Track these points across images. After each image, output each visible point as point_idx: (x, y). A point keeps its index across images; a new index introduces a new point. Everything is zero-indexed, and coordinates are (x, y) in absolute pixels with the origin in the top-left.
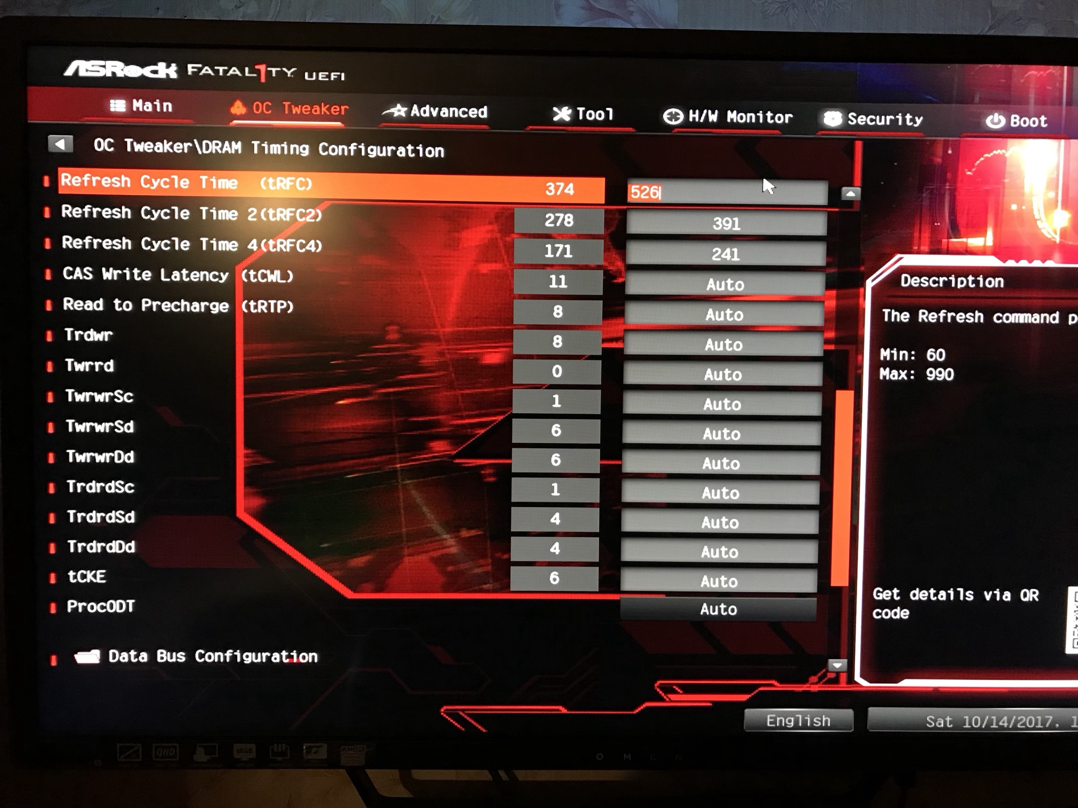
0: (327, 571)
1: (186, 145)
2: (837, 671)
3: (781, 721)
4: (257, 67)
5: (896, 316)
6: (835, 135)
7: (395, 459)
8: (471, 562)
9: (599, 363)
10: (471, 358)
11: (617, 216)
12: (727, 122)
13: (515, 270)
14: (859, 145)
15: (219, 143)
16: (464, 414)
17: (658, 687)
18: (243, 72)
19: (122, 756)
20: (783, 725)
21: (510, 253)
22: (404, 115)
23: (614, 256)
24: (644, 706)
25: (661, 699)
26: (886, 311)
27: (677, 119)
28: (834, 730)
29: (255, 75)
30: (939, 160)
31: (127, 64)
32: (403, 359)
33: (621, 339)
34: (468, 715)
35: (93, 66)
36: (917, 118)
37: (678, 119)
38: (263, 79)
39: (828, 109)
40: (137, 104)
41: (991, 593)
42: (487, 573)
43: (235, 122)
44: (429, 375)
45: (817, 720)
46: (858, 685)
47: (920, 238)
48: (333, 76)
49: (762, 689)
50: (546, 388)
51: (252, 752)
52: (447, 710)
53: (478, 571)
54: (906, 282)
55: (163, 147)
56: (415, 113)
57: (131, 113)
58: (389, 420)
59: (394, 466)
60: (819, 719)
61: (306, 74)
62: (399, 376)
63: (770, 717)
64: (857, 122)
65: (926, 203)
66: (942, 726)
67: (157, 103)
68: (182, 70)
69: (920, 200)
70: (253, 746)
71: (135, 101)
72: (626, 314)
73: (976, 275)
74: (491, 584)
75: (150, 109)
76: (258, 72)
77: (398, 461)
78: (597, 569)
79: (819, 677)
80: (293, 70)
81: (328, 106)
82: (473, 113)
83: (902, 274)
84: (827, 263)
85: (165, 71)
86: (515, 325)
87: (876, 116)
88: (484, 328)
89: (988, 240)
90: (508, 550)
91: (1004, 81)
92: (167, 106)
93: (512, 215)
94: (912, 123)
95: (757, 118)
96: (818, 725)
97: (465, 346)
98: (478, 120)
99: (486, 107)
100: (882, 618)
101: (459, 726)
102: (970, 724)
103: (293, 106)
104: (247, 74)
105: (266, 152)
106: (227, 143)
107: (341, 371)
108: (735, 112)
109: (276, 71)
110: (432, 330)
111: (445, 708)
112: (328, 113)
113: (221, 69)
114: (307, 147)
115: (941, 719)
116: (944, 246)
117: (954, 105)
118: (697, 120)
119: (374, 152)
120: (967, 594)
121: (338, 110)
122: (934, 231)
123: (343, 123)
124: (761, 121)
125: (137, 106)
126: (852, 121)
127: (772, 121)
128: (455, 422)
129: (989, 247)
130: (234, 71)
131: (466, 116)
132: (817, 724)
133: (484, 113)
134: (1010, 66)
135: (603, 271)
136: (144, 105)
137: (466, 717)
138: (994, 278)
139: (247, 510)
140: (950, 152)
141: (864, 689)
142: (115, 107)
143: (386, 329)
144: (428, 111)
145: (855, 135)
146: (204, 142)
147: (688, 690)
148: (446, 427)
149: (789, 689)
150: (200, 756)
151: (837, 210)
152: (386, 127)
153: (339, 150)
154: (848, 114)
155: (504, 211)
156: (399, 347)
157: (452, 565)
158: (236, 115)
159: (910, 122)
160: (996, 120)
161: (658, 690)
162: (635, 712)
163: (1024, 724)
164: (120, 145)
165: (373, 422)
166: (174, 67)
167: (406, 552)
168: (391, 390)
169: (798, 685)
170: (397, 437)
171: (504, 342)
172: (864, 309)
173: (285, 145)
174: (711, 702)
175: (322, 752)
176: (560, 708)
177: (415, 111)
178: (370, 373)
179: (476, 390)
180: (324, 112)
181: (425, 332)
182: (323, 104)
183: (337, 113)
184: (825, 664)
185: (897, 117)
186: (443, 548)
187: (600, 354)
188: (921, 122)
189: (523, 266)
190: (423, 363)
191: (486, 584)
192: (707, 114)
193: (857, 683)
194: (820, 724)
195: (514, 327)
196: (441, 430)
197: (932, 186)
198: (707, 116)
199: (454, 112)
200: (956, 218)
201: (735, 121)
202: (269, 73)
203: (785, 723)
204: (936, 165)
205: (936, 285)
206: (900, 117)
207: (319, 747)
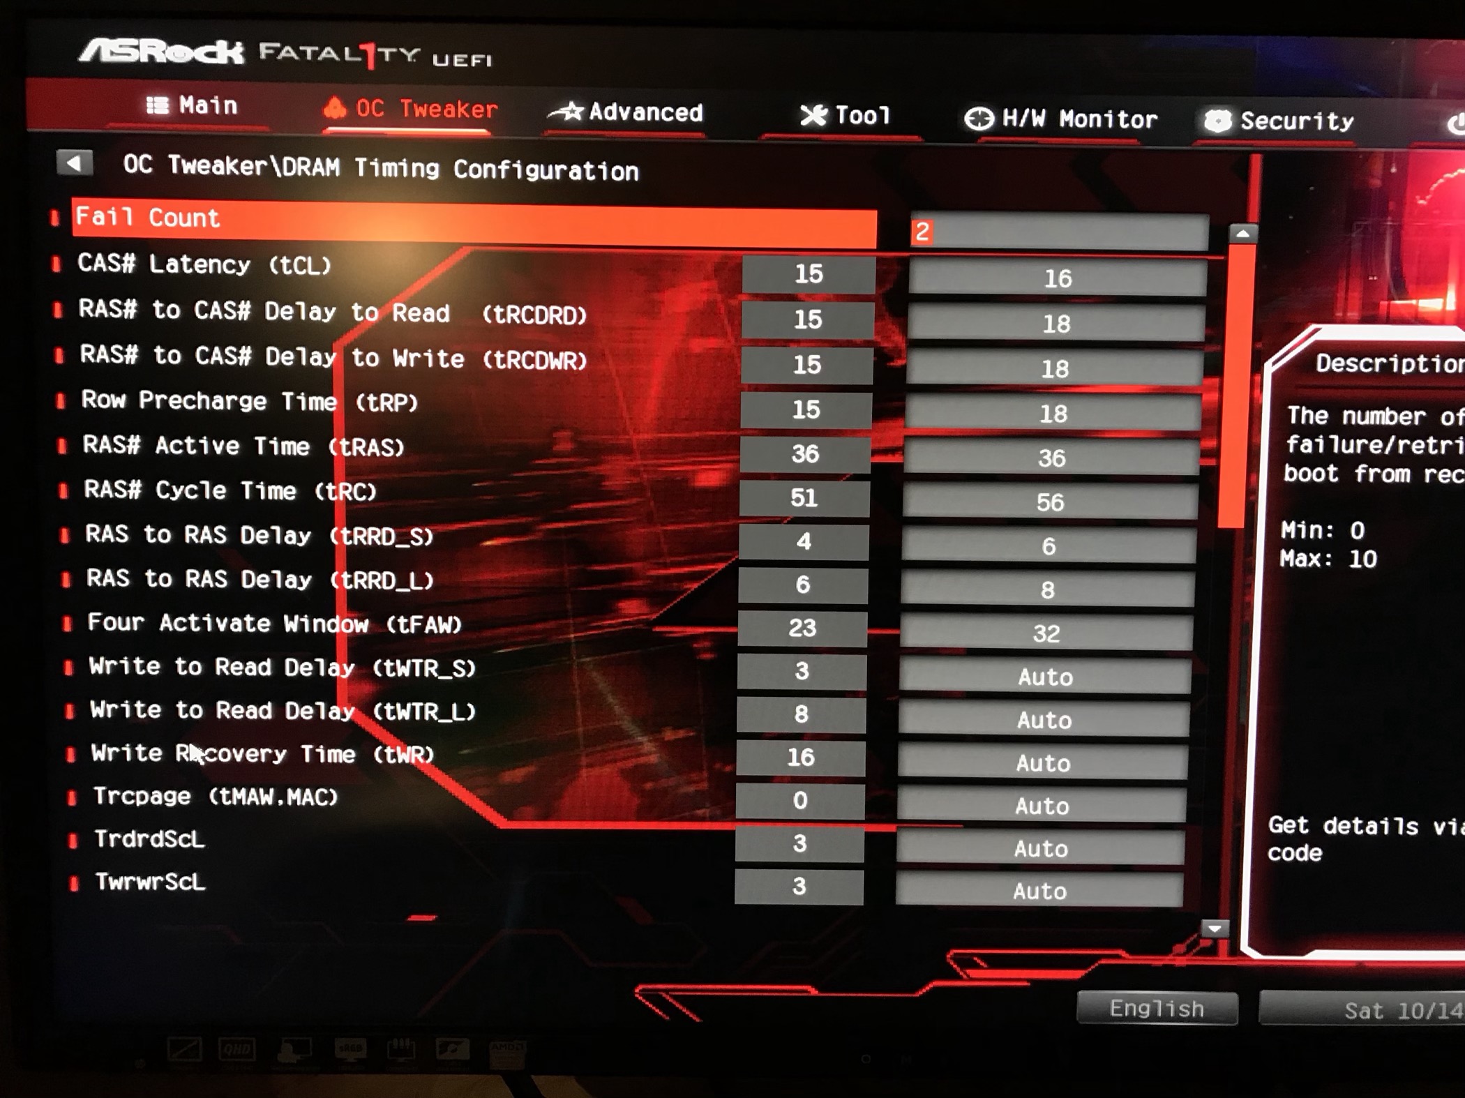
0: (470, 789)
1: (258, 163)
2: (1216, 936)
3: (1131, 1009)
4: (362, 47)
5: (1308, 416)
6: (1220, 145)
7: (567, 626)
8: (679, 777)
9: (867, 485)
10: (678, 478)
11: (895, 267)
12: (1061, 128)
13: (743, 348)
14: (1257, 162)
15: (308, 160)
16: (668, 560)
17: (951, 958)
18: (341, 54)
19: (174, 1055)
20: (1135, 1014)
21: (736, 322)
22: (579, 118)
23: (889, 326)
24: (931, 986)
25: (957, 977)
26: (1294, 408)
27: (985, 123)
28: (1209, 1021)
29: (359, 59)
30: (1377, 183)
31: (170, 43)
32: (580, 480)
33: (900, 450)
34: (675, 997)
35: (121, 46)
36: (1345, 120)
37: (987, 122)
38: (371, 66)
39: (1210, 105)
40: (186, 103)
41: (1444, 824)
42: (702, 792)
43: (331, 129)
44: (618, 503)
45: (1185, 1008)
46: (1247, 958)
47: (1346, 299)
48: (475, 60)
50: (789, 523)
51: (361, 1050)
52: (643, 990)
53: (691, 789)
54: (1324, 366)
55: (224, 167)
56: (596, 114)
57: (176, 115)
58: (557, 570)
59: (565, 636)
60: (1188, 1006)
61: (435, 58)
62: (573, 504)
63: (1115, 1003)
64: (1255, 125)
65: (1356, 246)
66: (1368, 1017)
67: (216, 101)
68: (251, 52)
69: (1348, 242)
71: (182, 98)
72: (907, 413)
73: (1430, 355)
74: (707, 808)
75: (205, 111)
76: (364, 54)
77: (572, 629)
78: (863, 787)
79: (1188, 946)
80: (415, 51)
81: (467, 105)
82: (682, 114)
83: (1318, 353)
84: (1206, 337)
85: (226, 53)
86: (743, 429)
87: (1283, 116)
88: (698, 434)
89: (1449, 301)
90: (733, 761)
92: (230, 106)
93: (740, 266)
94: (1337, 127)
95: (1105, 120)
96: (1187, 1015)
97: (670, 461)
98: (689, 126)
99: (700, 106)
100: (1282, 860)
102: (1409, 1013)
103: (415, 105)
104: (347, 58)
105: (377, 174)
106: (318, 161)
107: (489, 498)
108: (1071, 112)
110: (620, 437)
111: (641, 987)
112: (468, 116)
113: (309, 50)
114: (436, 166)
115: (1367, 1007)
116: (1382, 312)
117: (1400, 100)
118: (1015, 124)
119: (536, 173)
120: (1409, 825)
121: (482, 110)
122: (1369, 288)
123: (488, 130)
124: (1110, 125)
125: (187, 106)
126: (1247, 124)
127: (1127, 125)
128: (653, 573)
129: (1450, 312)
130: (328, 53)
131: (671, 118)
132: (1184, 1013)
133: (697, 114)
135: (873, 349)
136: (195, 103)
137: (671, 1000)
138: (1457, 359)
139: (351, 700)
140: (1394, 170)
141: (1255, 963)
142: (154, 108)
143: (554, 436)
144: (614, 112)
145: (1251, 146)
146: (286, 159)
147: (994, 962)
148: (642, 579)
149: (1143, 962)
150: (287, 1054)
151: (1222, 258)
152: (553, 135)
153: (483, 171)
154: (1242, 114)
155: (728, 261)
156: (574, 462)
157: (649, 781)
158: (331, 119)
159: (1335, 125)
160: (1461, 124)
162: (917, 995)
164: (161, 164)
165: (535, 572)
166: (239, 47)
167: (584, 761)
168: (562, 525)
169: (1157, 957)
170: (569, 595)
171: (728, 455)
172: (1261, 405)
173: (404, 164)
174: (1028, 980)
175: (463, 1051)
176: (809, 988)
177: (596, 111)
178: (530, 501)
179: (687, 526)
180: (462, 114)
181: (611, 439)
182: (459, 102)
183: (481, 116)
184: (1197, 927)
185: (1315, 117)
186: (638, 756)
187: (869, 472)
188: (1352, 126)
189: (756, 343)
190: (607, 486)
191: (699, 809)
192: (1030, 115)
193: (1244, 955)
194: (1189, 1013)
195: (741, 433)
196: (634, 584)
197: (1366, 220)
198: (1030, 118)
199: (653, 113)
200: (1402, 269)
201: (1071, 125)
202: (380, 56)
203: (1137, 1011)
204: (1372, 190)
205: (1370, 370)
206: (1319, 117)
207: (457, 1043)
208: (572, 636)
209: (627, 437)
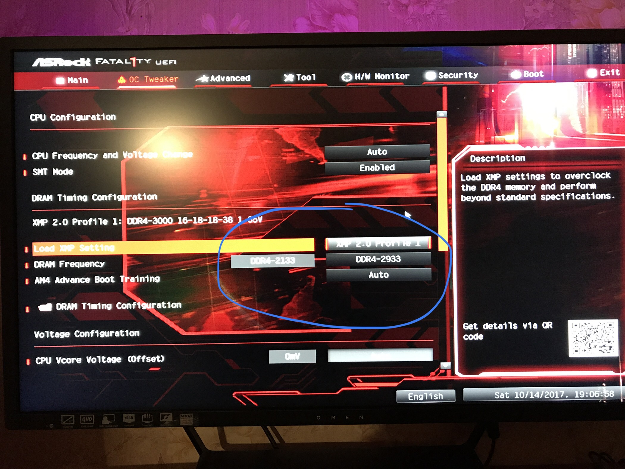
0: (171, 320)
2: (445, 368)
3: (416, 397)
4: (131, 59)
6: (432, 84)
8: (248, 314)
11: (320, 130)
12: (375, 79)
14: (445, 89)
16: (242, 235)
17: (349, 379)
18: (124, 61)
19: (65, 422)
22: (207, 81)
23: (318, 150)
24: (341, 390)
25: (351, 386)
27: (349, 79)
28: (446, 401)
29: (130, 63)
30: (487, 96)
31: (65, 59)
34: (247, 396)
35: (47, 61)
36: (474, 74)
38: (134, 65)
41: (526, 324)
42: (256, 320)
43: (120, 87)
44: (223, 215)
46: (457, 376)
47: (479, 136)
48: (170, 62)
49: (405, 379)
51: (133, 418)
52: (236, 394)
53: (250, 319)
54: (473, 159)
57: (67, 84)
59: (205, 263)
60: (437, 395)
61: (156, 62)
63: (410, 395)
64: (443, 77)
65: (482, 118)
66: (503, 397)
67: (80, 79)
68: (93, 62)
69: (479, 116)
73: (510, 155)
74: (258, 326)
75: (77, 82)
76: (132, 61)
77: (207, 261)
79: (435, 372)
80: (150, 59)
81: (167, 78)
82: (243, 79)
83: (471, 155)
85: (84, 62)
87: (453, 73)
88: (251, 190)
89: (516, 136)
91: (519, 53)
92: (85, 80)
94: (472, 77)
95: (391, 77)
98: (245, 83)
99: (249, 76)
100: (469, 339)
101: (243, 403)
102: (519, 396)
103: (150, 78)
104: (126, 63)
107: (177, 214)
108: (379, 74)
109: (141, 61)
110: (224, 192)
112: (168, 81)
113: (113, 61)
115: (503, 394)
116: (492, 140)
117: (493, 67)
118: (359, 79)
120: (514, 325)
121: (173, 79)
122: (487, 132)
123: (176, 86)
124: (393, 78)
125: (70, 81)
126: (441, 77)
127: (399, 78)
129: (517, 140)
130: (120, 61)
131: (239, 80)
132: (436, 398)
133: (248, 78)
134: (522, 46)
136: (73, 80)
137: (246, 398)
138: (520, 156)
139: (128, 289)
140: (493, 91)
141: (460, 378)
142: (59, 82)
143: (200, 192)
145: (443, 84)
147: (365, 380)
149: (420, 379)
151: (435, 123)
152: (197, 87)
154: (439, 73)
156: (207, 201)
157: (237, 316)
158: (120, 84)
160: (516, 74)
162: (337, 393)
163: (548, 396)
166: (89, 60)
167: (213, 309)
169: (424, 377)
172: (451, 175)
174: (378, 387)
175: (170, 418)
176: (297, 392)
177: (213, 78)
180: (166, 81)
181: (221, 192)
182: (165, 77)
183: (172, 81)
184: (439, 365)
185: (464, 74)
186: (233, 307)
188: (478, 76)
190: (220, 209)
191: (255, 326)
197: (485, 109)
198: (364, 77)
199: (233, 78)
200: (498, 125)
201: (379, 79)
202: (137, 62)
203: (418, 398)
204: (486, 98)
205: (489, 161)
206: (466, 73)
207: (168, 415)
208: (208, 263)
209: (226, 191)
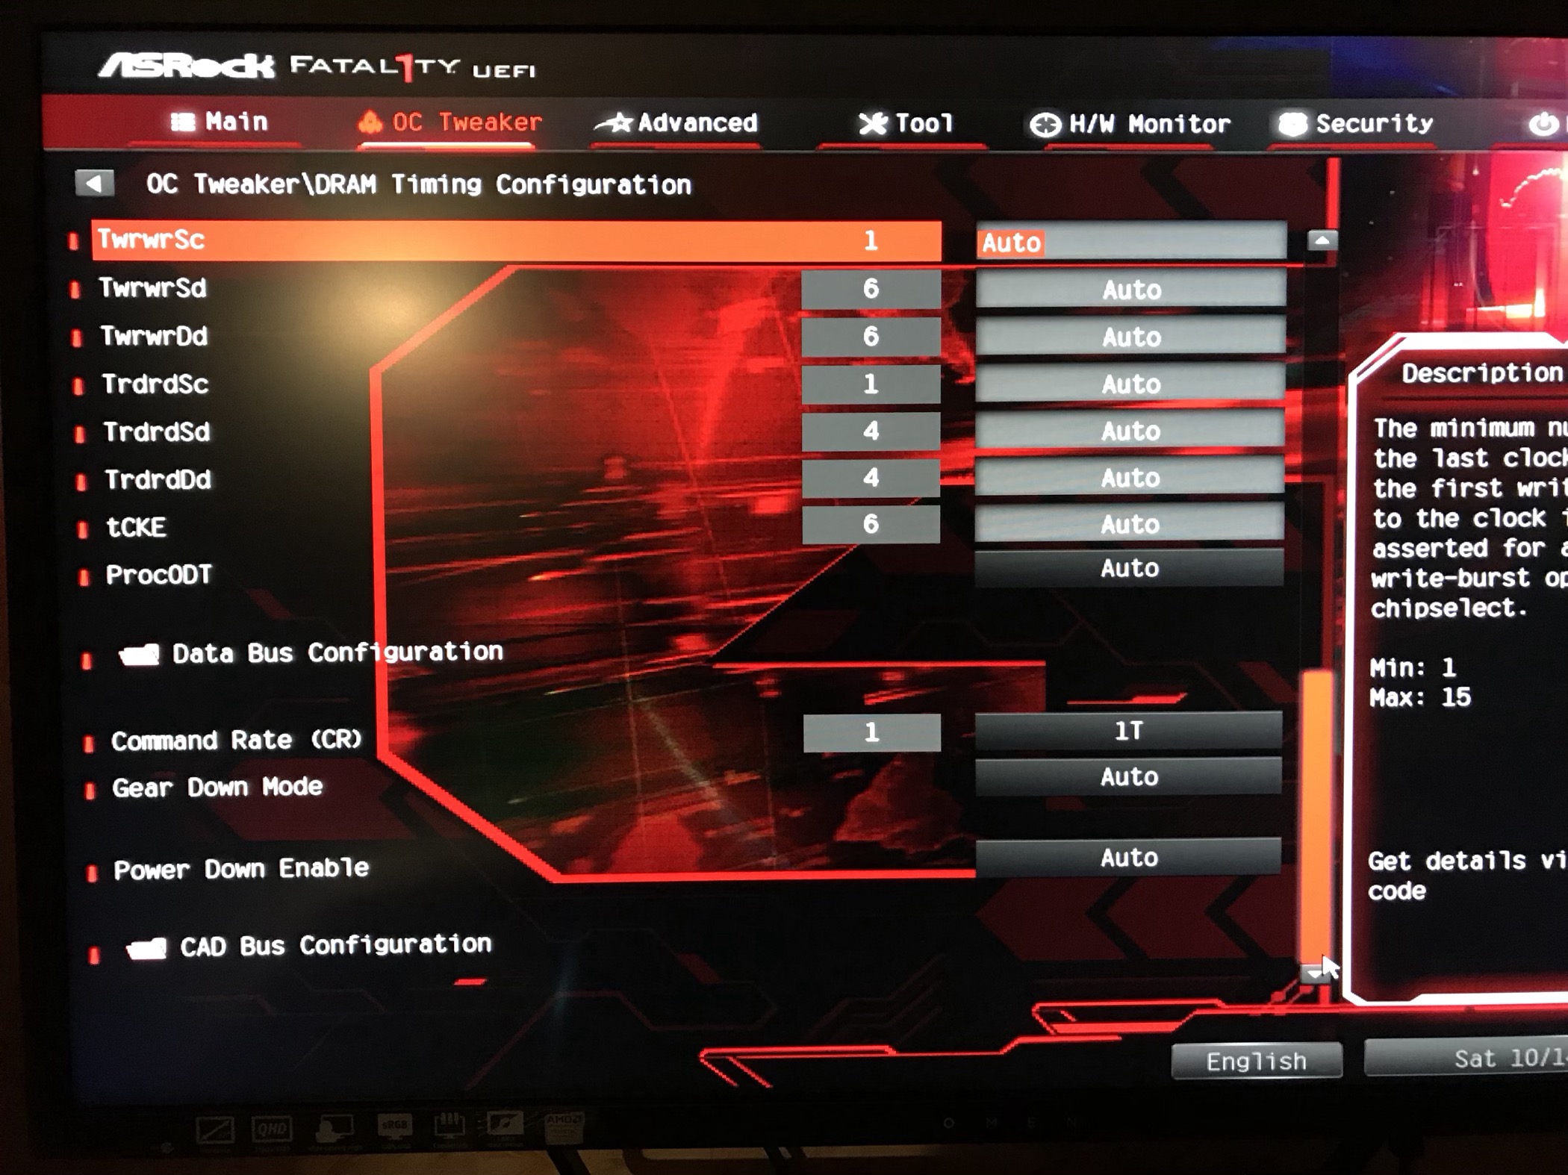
0: (519, 841)
1: (290, 181)
2: (1314, 982)
3: (1229, 1063)
4: (399, 59)
5: (1395, 429)
7: (622, 664)
8: (743, 823)
9: (936, 510)
10: (738, 506)
11: (962, 281)
12: (1130, 133)
13: (803, 367)
14: (1334, 166)
15: (342, 177)
16: (728, 593)
17: (1037, 1012)
18: (377, 67)
19: (205, 1137)
20: (1233, 1068)
21: (796, 341)
22: (628, 129)
23: (957, 343)
24: (1016, 1043)
25: (1044, 1033)
26: (1381, 421)
27: (1051, 129)
28: (1312, 1074)
29: (396, 71)
30: (1459, 186)
31: (196, 57)
32: (634, 509)
33: (970, 472)
34: (742, 1061)
35: (144, 61)
36: (1423, 121)
37: (1054, 128)
38: (408, 78)
39: (1285, 108)
40: (213, 120)
41: (1552, 857)
42: (768, 839)
43: (366, 144)
44: (674, 533)
45: (1286, 1060)
46: (1347, 1005)
47: (1431, 307)
48: (517, 71)
49: (1198, 1012)
51: (406, 1126)
52: (709, 1055)
53: (752, 836)
54: (1410, 376)
55: (253, 186)
56: (645, 126)
57: (205, 133)
58: (611, 605)
59: (621, 676)
60: (1289, 1058)
61: (476, 69)
62: (627, 535)
63: (1212, 1056)
64: (1331, 128)
65: (1440, 251)
66: (1480, 1065)
67: (244, 117)
68: (282, 66)
69: (1431, 248)
70: (408, 1118)
72: (977, 432)
73: (1520, 363)
74: (774, 856)
75: (234, 128)
76: (401, 66)
77: (627, 667)
79: (1287, 993)
80: (455, 62)
81: (509, 118)
82: (735, 124)
83: (1404, 363)
84: (1288, 349)
85: (256, 67)
86: (806, 453)
87: (1360, 118)
88: (757, 458)
89: (1537, 307)
91: (1554, 63)
92: (260, 122)
93: (799, 280)
94: (1416, 129)
95: (1176, 125)
96: (1288, 1068)
97: (728, 488)
98: (743, 136)
99: (754, 115)
100: (1384, 899)
101: (728, 1079)
102: (1522, 1061)
103: (455, 118)
104: (383, 70)
105: (415, 191)
106: (353, 177)
107: (537, 529)
108: (1141, 117)
110: (676, 463)
111: (706, 1051)
112: (510, 129)
113: (343, 63)
114: (478, 181)
115: (1479, 1055)
116: (1469, 320)
117: (1480, 100)
118: (1082, 130)
119: (583, 187)
120: (1516, 859)
121: (526, 123)
122: (1455, 295)
123: (533, 144)
124: (1182, 130)
125: (214, 123)
126: (1323, 127)
127: (1199, 130)
128: (713, 606)
129: (1540, 318)
130: (363, 65)
131: (724, 129)
132: (1286, 1066)
133: (752, 124)
134: (1563, 39)
135: (940, 366)
136: (223, 120)
137: (738, 1064)
138: (1548, 367)
139: (392, 748)
140: (1476, 172)
141: (1359, 1010)
142: (179, 125)
143: (605, 463)
144: (664, 123)
145: (1329, 149)
146: (318, 177)
147: (1083, 1016)
148: (701, 613)
149: (1240, 1012)
150: (327, 1134)
151: (1302, 266)
152: (601, 148)
153: (527, 186)
154: (1317, 117)
155: (785, 276)
156: (624, 491)
157: (713, 829)
158: (366, 134)
159: (1414, 127)
160: (1544, 124)
161: (1038, 1017)
162: (1001, 1053)
164: (187, 184)
165: (586, 608)
166: (269, 60)
167: (641, 809)
168: (615, 557)
169: (1255, 1006)
170: (624, 632)
171: (789, 480)
172: (1346, 420)
173: (444, 179)
174: (1119, 1034)
175: (516, 1124)
176: (886, 1048)
177: (645, 122)
178: (581, 532)
179: (747, 556)
180: (505, 128)
181: (666, 466)
183: (524, 129)
184: (1296, 973)
185: (1393, 119)
186: (699, 802)
187: (938, 495)
188: (1431, 127)
189: (816, 361)
190: (663, 515)
191: (766, 857)
192: (1098, 120)
193: (1345, 1001)
194: (1290, 1066)
195: (802, 456)
196: (692, 618)
197: (1448, 225)
198: (1098, 124)
199: (705, 123)
200: (1488, 273)
201: (1141, 130)
202: (418, 68)
203: (1236, 1065)
204: (1454, 194)
205: (1458, 379)
206: (1397, 119)
207: (511, 1116)
208: (627, 675)
209: (683, 463)
